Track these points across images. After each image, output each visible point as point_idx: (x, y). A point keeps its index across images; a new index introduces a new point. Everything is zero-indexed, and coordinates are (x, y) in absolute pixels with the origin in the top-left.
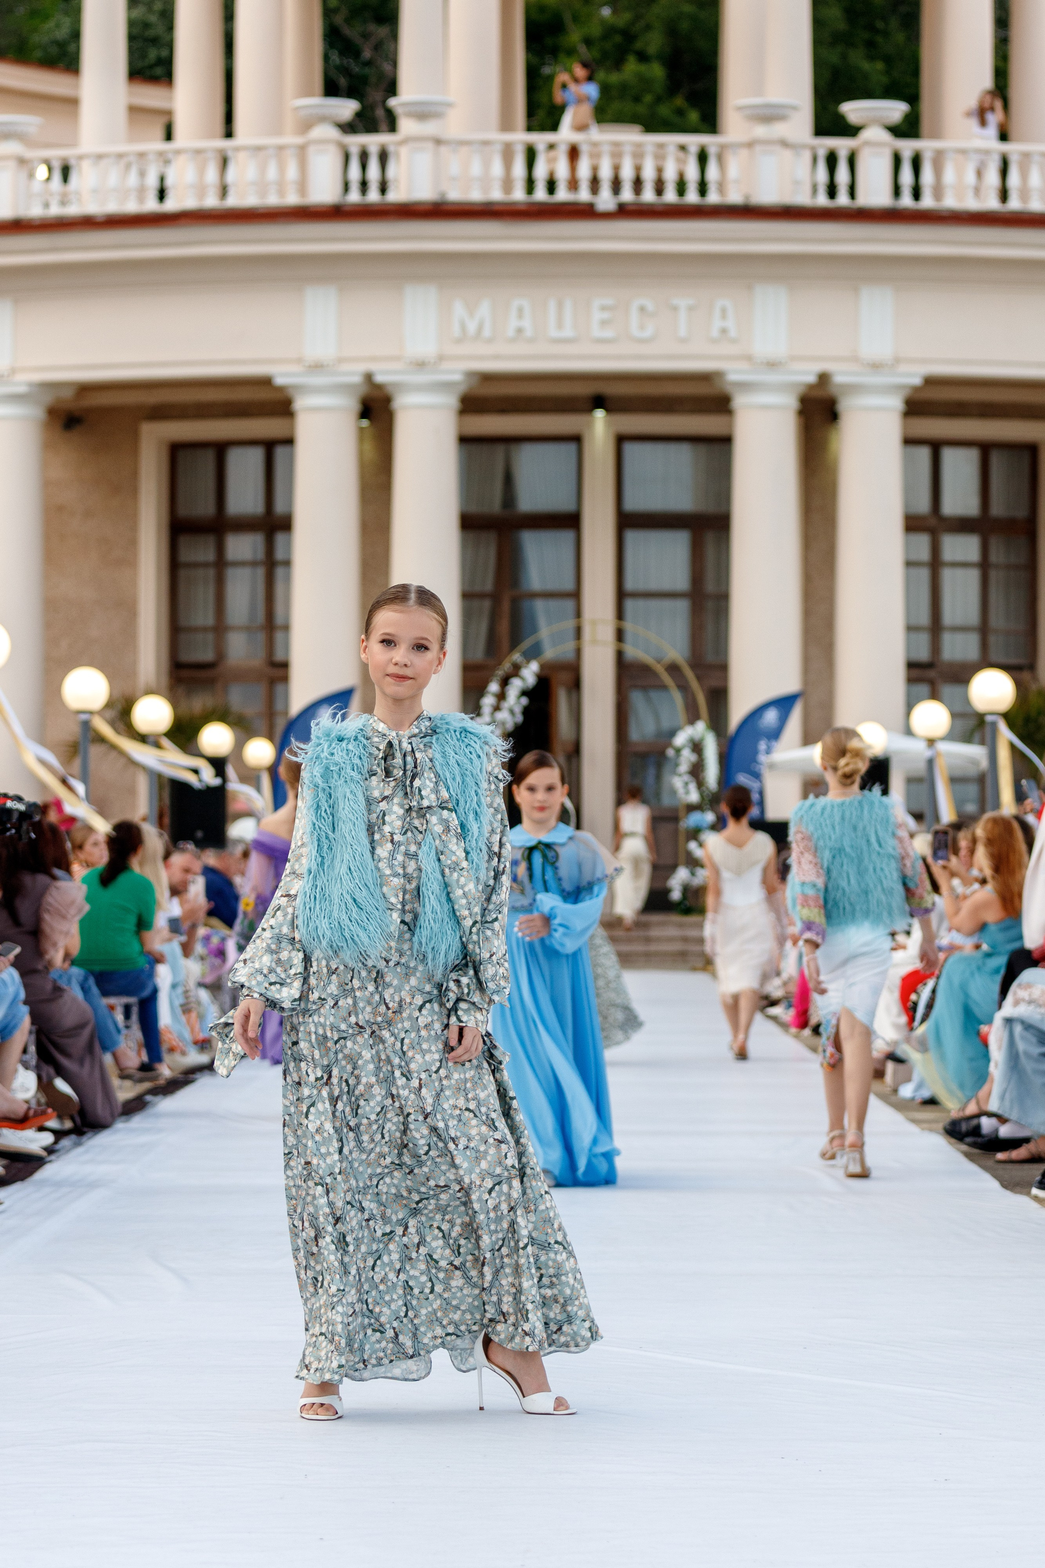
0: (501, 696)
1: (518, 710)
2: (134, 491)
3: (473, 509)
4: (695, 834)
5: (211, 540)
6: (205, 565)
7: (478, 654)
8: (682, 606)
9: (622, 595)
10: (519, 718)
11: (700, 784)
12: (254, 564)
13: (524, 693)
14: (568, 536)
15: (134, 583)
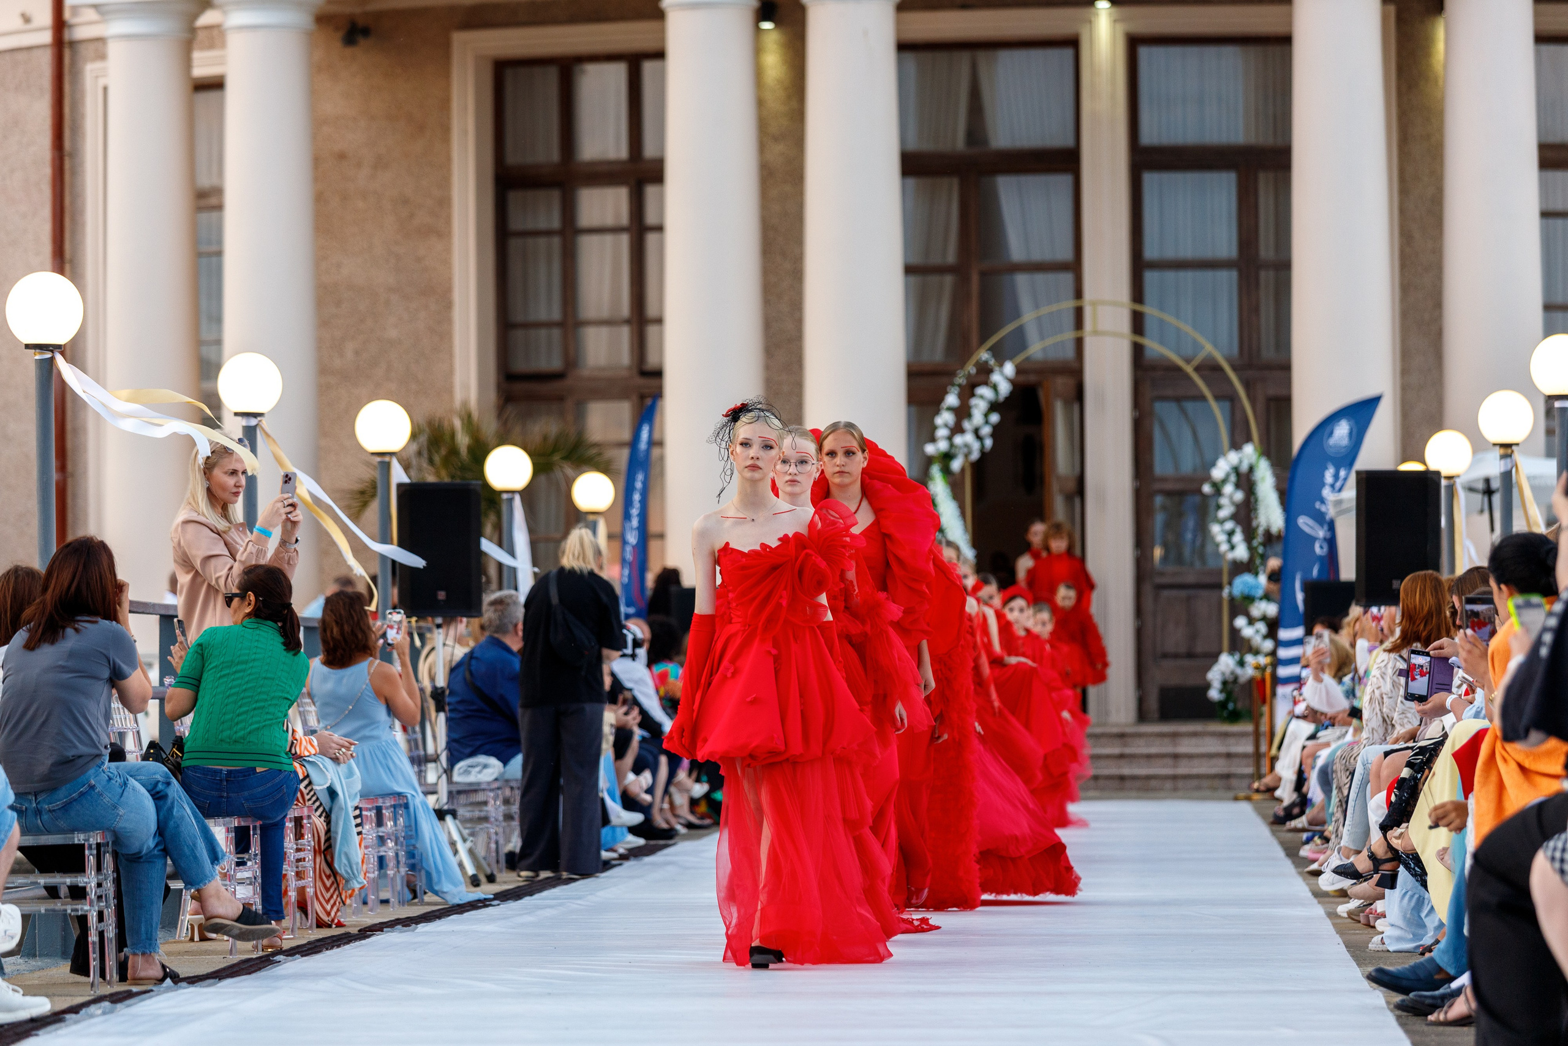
0: (963, 412)
1: (986, 430)
2: (446, 129)
3: (927, 146)
4: (1241, 606)
5: (555, 196)
6: (548, 233)
7: (936, 355)
8: (1227, 279)
9: (1139, 265)
10: (989, 443)
11: (1249, 535)
12: (615, 230)
13: (994, 407)
14: (1062, 182)
15: (447, 263)
